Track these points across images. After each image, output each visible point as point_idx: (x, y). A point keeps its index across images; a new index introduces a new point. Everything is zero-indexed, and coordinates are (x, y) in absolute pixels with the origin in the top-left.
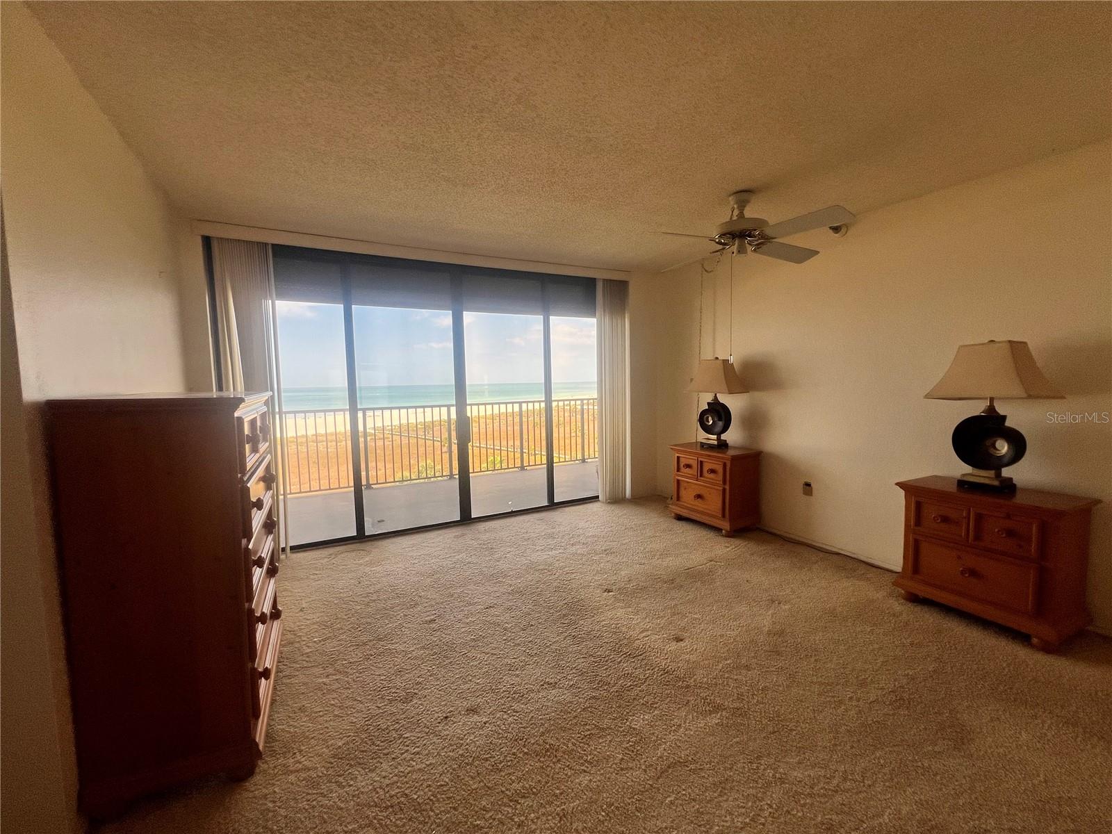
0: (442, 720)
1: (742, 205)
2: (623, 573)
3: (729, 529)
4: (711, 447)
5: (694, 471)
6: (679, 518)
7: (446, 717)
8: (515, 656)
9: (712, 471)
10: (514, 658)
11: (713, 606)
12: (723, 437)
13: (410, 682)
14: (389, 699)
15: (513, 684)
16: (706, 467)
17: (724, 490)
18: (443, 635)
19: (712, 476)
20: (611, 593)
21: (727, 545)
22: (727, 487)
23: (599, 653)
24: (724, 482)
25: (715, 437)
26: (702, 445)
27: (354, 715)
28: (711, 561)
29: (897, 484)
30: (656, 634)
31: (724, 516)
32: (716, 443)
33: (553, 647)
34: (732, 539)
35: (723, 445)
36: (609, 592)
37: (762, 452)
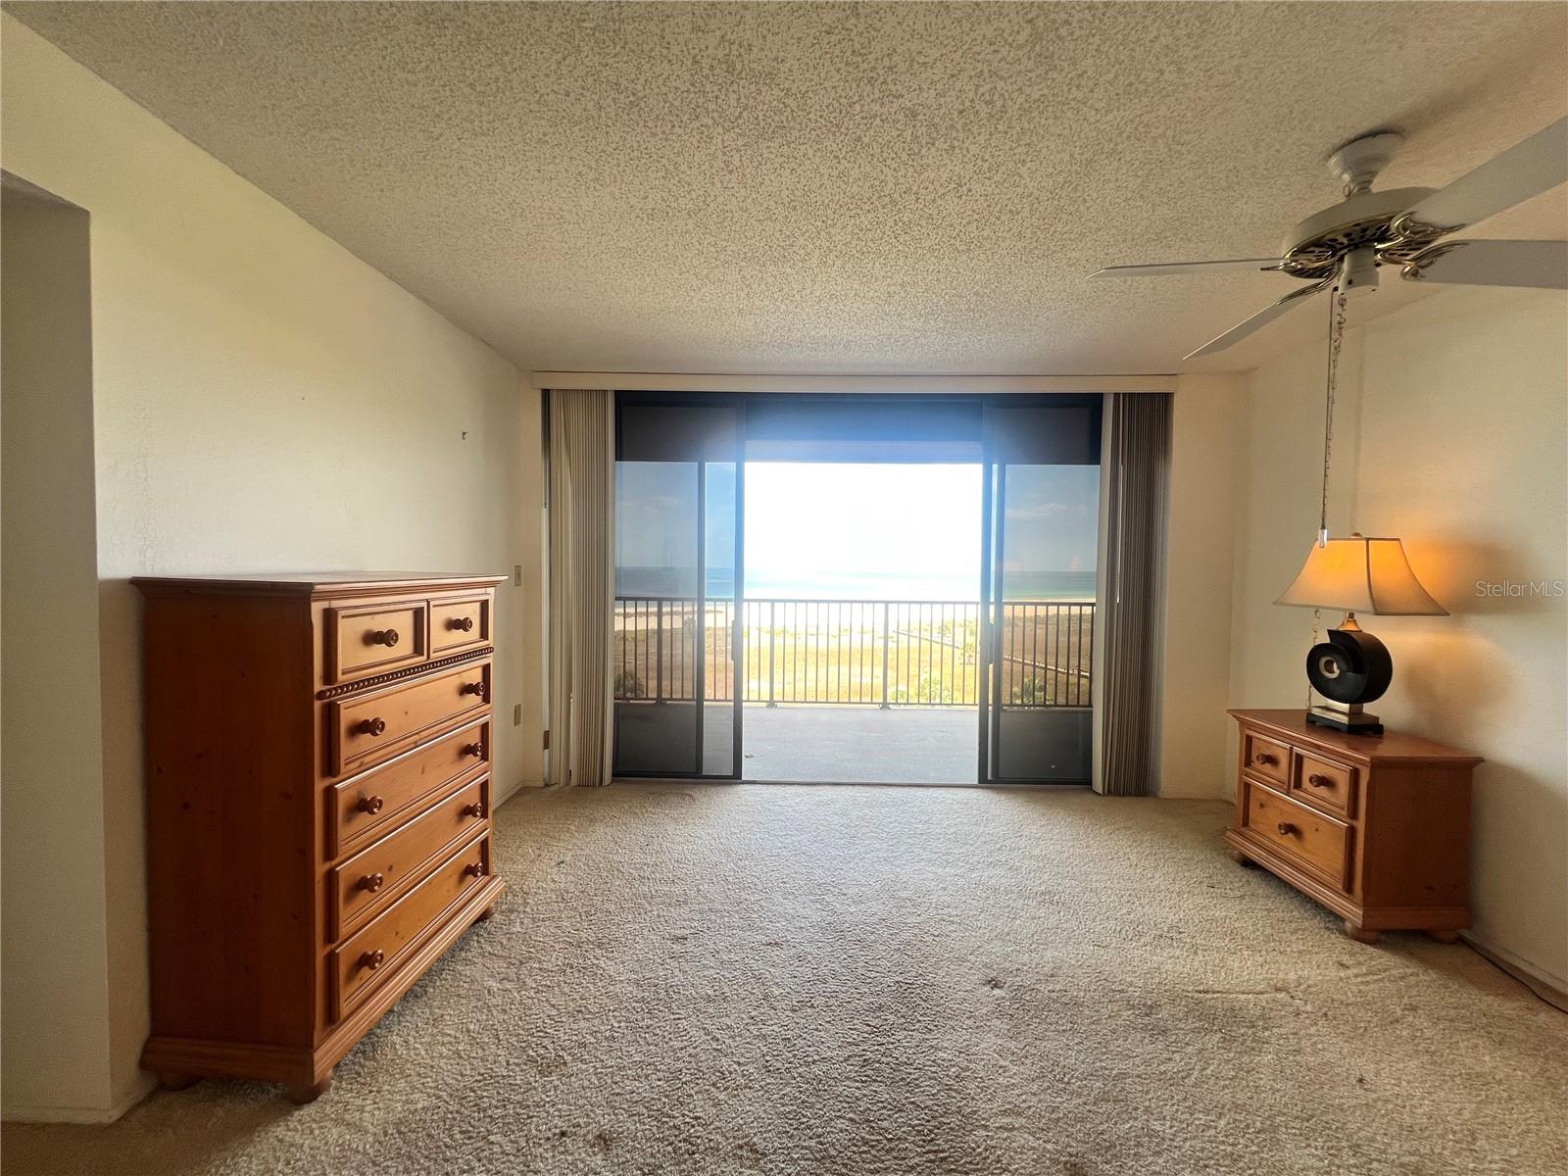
0: (554, 1135)
1: (1363, 173)
2: (1049, 954)
3: (1359, 922)
4: (1331, 729)
5: (1283, 770)
6: (1247, 863)
7: (563, 1134)
8: (742, 1060)
9: (1323, 781)
10: (739, 1064)
11: (1220, 1116)
12: (1369, 708)
13: (575, 1038)
14: (528, 1056)
15: (697, 1118)
16: (1310, 769)
17: (1352, 832)
18: (676, 971)
19: (1322, 791)
20: (996, 992)
21: (1345, 959)
22: (1361, 825)
23: (885, 1124)
24: (1353, 814)
25: (1345, 707)
26: (1313, 723)
27: (475, 1062)
28: (1278, 990)
30: (1032, 1134)
31: (1349, 888)
32: (1344, 720)
33: (815, 1069)
34: (1370, 949)
35: (1365, 730)
36: (996, 986)
37: (1480, 760)
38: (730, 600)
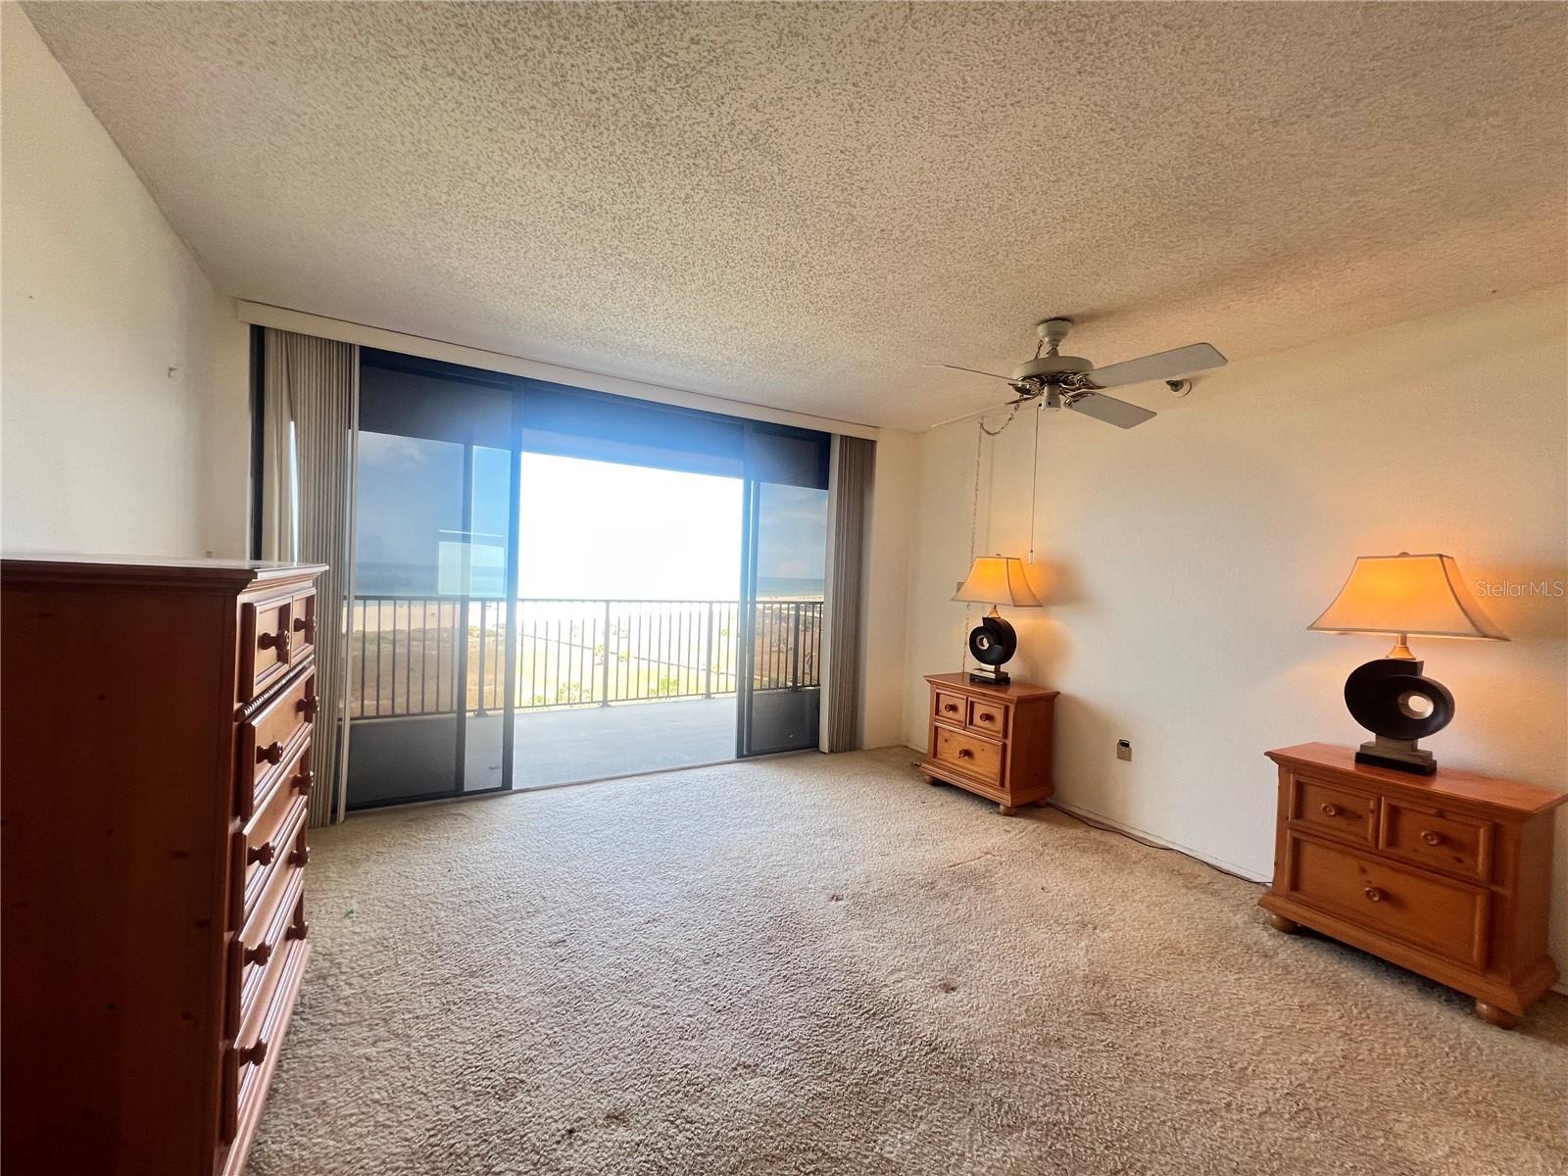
0: (563, 1136)
1: (1056, 338)
2: (858, 869)
3: (1009, 804)
4: (984, 682)
5: (961, 714)
6: (936, 783)
7: (571, 1132)
8: (691, 1013)
9: (988, 717)
10: (690, 1016)
11: (996, 929)
12: (1003, 668)
13: (514, 1058)
14: (475, 1092)
15: (686, 1066)
16: (979, 710)
17: (1004, 746)
18: (576, 969)
19: (987, 724)
20: (840, 903)
21: (1006, 827)
22: (1009, 742)
23: (825, 1010)
24: (1005, 736)
25: (992, 668)
26: (974, 679)
27: (412, 1123)
28: (986, 853)
29: (1267, 754)
30: (914, 978)
31: (1002, 784)
32: (993, 676)
33: (752, 996)
34: (1014, 819)
35: (1002, 681)
36: (837, 900)
37: (1059, 693)
38: (502, 600)
